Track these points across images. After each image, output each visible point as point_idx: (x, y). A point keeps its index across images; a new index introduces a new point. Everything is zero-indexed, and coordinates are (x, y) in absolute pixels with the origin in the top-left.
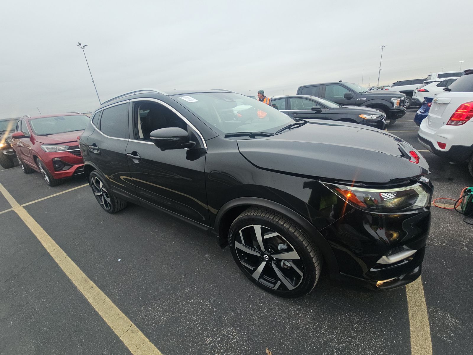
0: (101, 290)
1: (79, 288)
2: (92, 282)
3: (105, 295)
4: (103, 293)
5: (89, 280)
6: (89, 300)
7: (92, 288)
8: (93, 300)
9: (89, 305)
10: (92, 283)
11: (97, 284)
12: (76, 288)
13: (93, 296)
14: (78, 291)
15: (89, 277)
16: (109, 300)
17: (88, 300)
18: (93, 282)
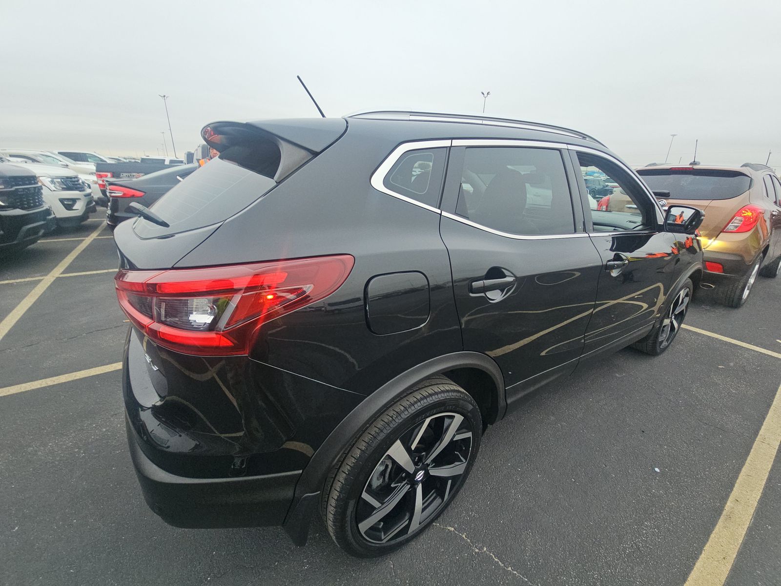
0: (734, 486)
1: (748, 524)
2: (726, 506)
3: (740, 477)
4: (737, 481)
5: (724, 513)
6: (759, 497)
7: (737, 501)
8: (755, 492)
9: (765, 495)
10: (729, 504)
11: (727, 496)
12: (750, 529)
13: (749, 494)
14: (754, 520)
15: (720, 514)
16: (744, 470)
17: (758, 499)
18: (726, 503)
